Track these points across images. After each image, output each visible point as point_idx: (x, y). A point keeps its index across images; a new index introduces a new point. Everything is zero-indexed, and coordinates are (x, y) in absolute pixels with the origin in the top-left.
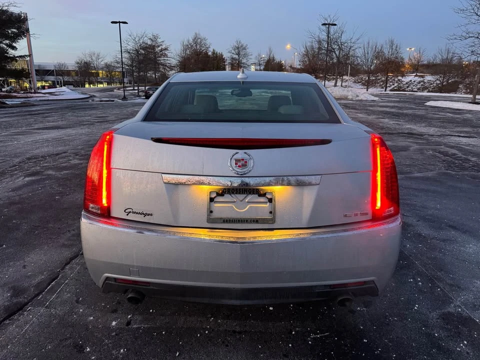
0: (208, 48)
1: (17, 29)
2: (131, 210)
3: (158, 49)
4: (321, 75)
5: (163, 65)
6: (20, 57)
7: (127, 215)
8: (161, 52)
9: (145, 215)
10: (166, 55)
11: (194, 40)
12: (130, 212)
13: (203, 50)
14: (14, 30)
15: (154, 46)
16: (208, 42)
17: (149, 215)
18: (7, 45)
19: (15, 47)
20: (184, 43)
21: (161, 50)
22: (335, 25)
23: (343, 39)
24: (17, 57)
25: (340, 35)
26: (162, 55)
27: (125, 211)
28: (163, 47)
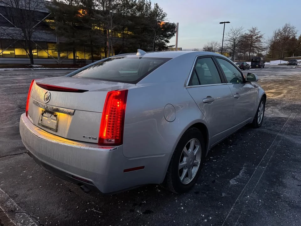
0: (295, 34)
1: (171, 32)
3: (254, 38)
5: (257, 48)
6: (170, 46)
8: (256, 39)
10: (260, 41)
11: (283, 29)
13: (290, 36)
14: (170, 33)
15: (252, 35)
16: (295, 30)
18: (165, 40)
19: (168, 41)
20: (276, 32)
21: (257, 38)
24: (169, 46)
26: (257, 41)
28: (258, 36)
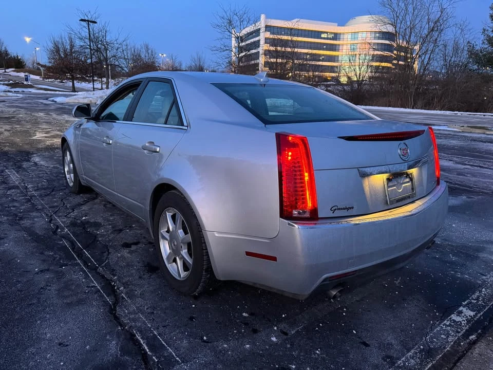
2: (336, 207)
4: (78, 76)
7: (333, 212)
9: (348, 209)
12: (335, 210)
17: (350, 208)
22: (95, 22)
23: (108, 39)
25: (104, 34)
27: (331, 210)
